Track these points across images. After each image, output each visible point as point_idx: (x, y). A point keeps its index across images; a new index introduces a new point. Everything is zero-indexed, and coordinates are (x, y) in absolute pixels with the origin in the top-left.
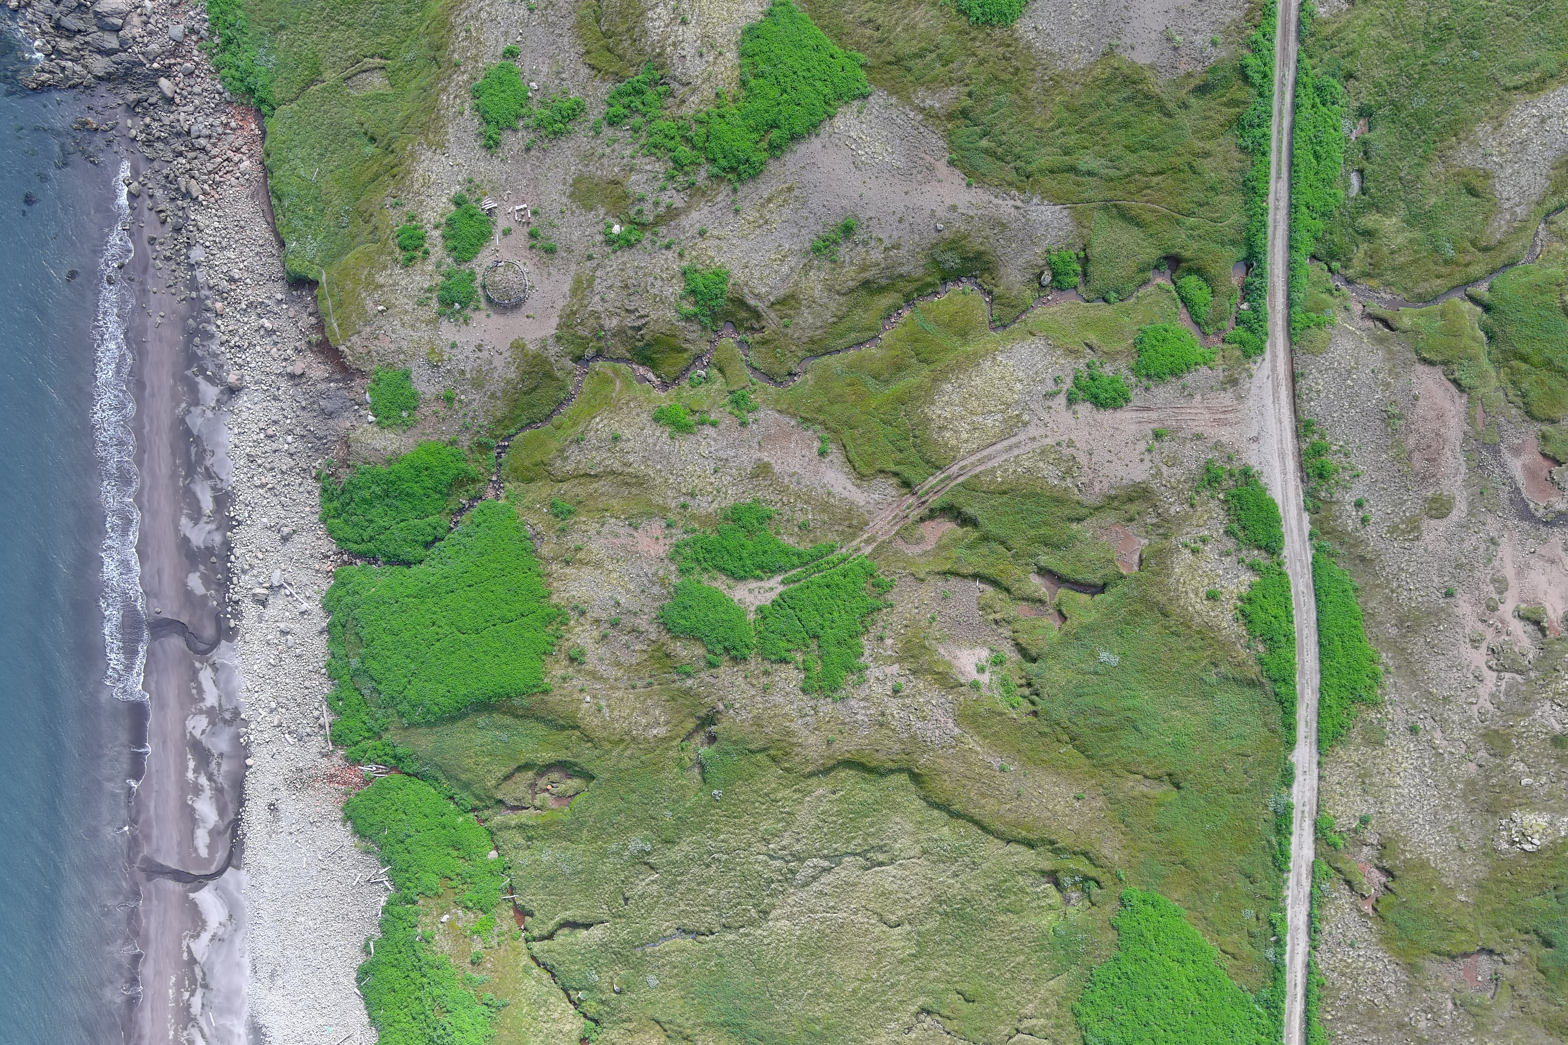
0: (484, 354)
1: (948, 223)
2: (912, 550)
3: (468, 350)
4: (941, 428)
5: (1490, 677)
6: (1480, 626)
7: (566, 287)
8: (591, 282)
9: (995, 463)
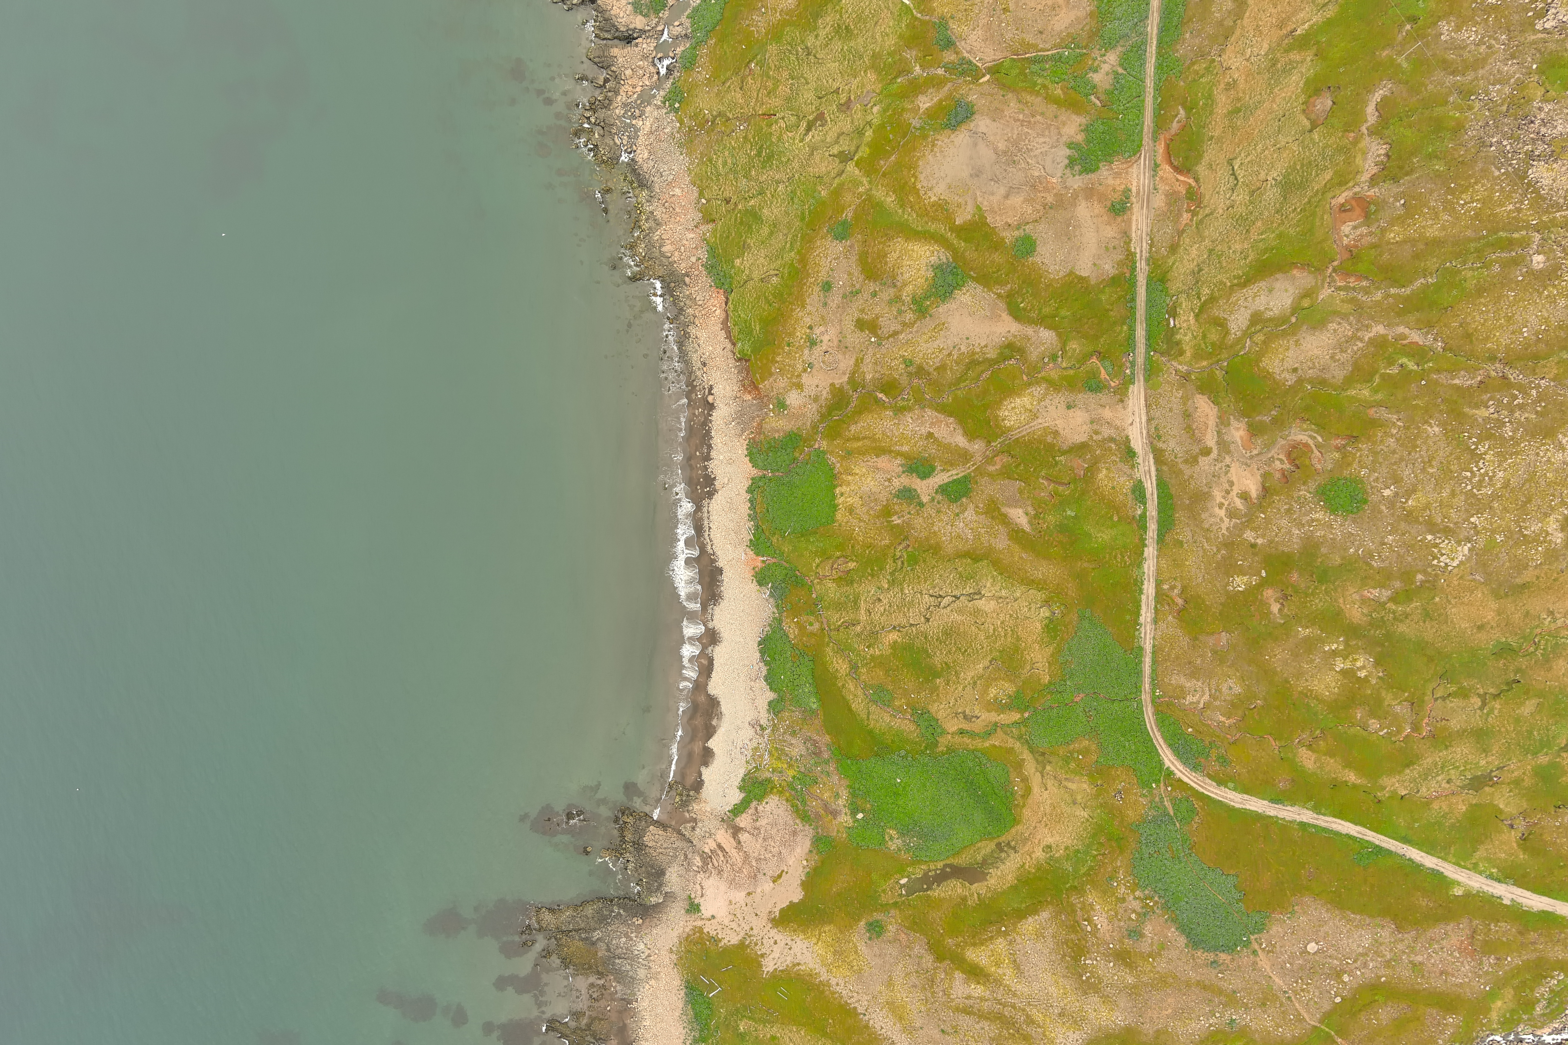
0: (819, 389)
1: (1006, 338)
2: (991, 468)
3: (813, 387)
4: (1003, 420)
5: (1227, 520)
6: (1223, 501)
7: (852, 362)
8: (862, 359)
9: (1025, 433)
